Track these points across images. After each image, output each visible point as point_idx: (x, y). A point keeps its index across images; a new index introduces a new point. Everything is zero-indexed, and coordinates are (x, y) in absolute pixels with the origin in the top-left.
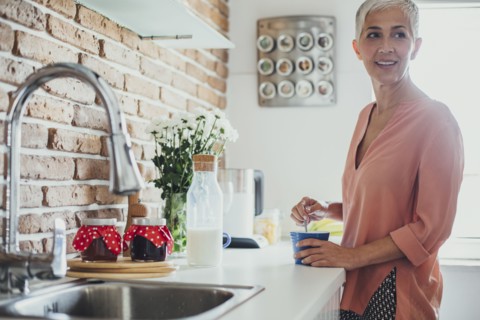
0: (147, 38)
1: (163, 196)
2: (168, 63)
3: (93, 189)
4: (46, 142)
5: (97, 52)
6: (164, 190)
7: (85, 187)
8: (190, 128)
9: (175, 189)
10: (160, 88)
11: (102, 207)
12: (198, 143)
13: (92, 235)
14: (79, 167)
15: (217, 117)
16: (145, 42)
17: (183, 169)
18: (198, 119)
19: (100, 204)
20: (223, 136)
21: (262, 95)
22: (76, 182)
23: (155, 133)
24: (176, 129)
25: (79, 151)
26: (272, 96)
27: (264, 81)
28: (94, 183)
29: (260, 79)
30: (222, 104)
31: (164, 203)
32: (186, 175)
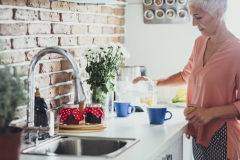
0: (82, 4)
1: (91, 89)
2: (91, 12)
3: (57, 88)
4: (39, 70)
5: (59, 20)
6: (92, 85)
7: (54, 88)
8: (105, 52)
9: (98, 85)
10: (88, 26)
11: (61, 96)
12: (109, 60)
13: (68, 113)
14: (52, 79)
15: (119, 47)
16: (80, 6)
17: (102, 74)
18: (109, 48)
19: (60, 95)
20: (122, 57)
21: (146, 18)
22: (50, 86)
23: (87, 55)
24: (98, 54)
25: (52, 71)
26: (152, 18)
27: (147, 10)
28: (57, 85)
29: (145, 8)
30: (122, 23)
31: (92, 92)
32: (103, 77)
